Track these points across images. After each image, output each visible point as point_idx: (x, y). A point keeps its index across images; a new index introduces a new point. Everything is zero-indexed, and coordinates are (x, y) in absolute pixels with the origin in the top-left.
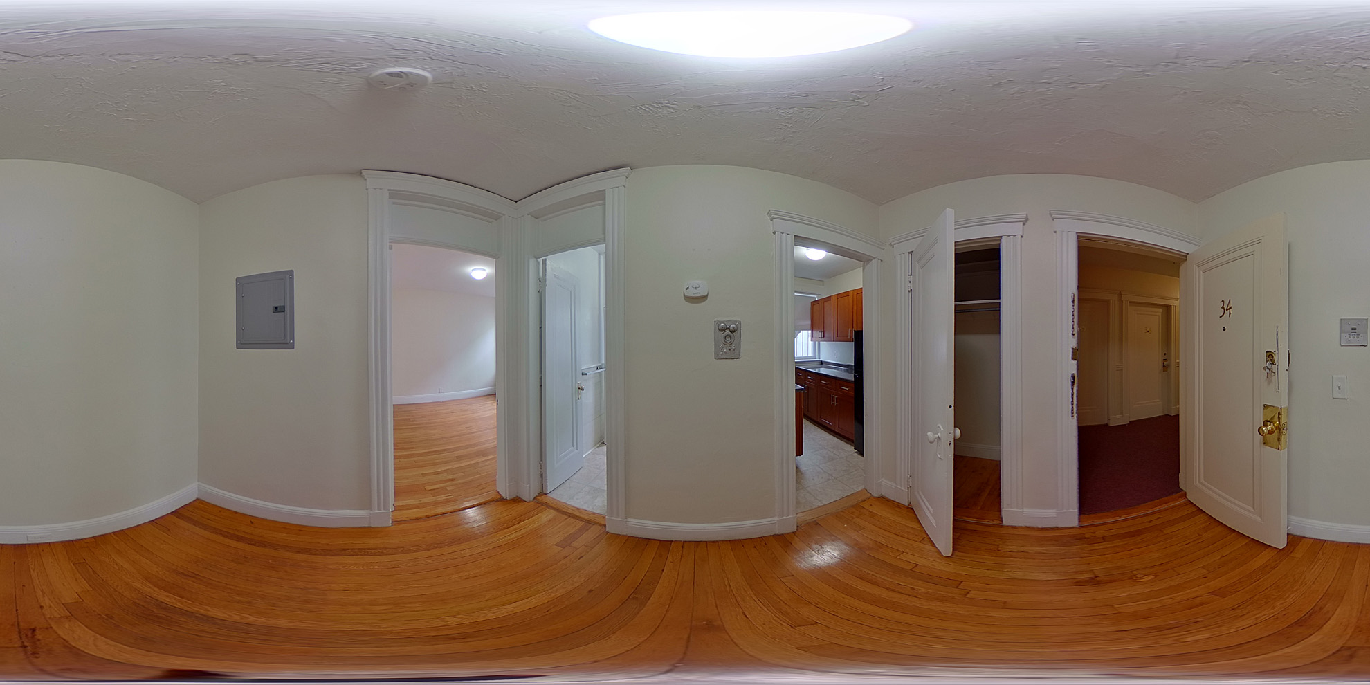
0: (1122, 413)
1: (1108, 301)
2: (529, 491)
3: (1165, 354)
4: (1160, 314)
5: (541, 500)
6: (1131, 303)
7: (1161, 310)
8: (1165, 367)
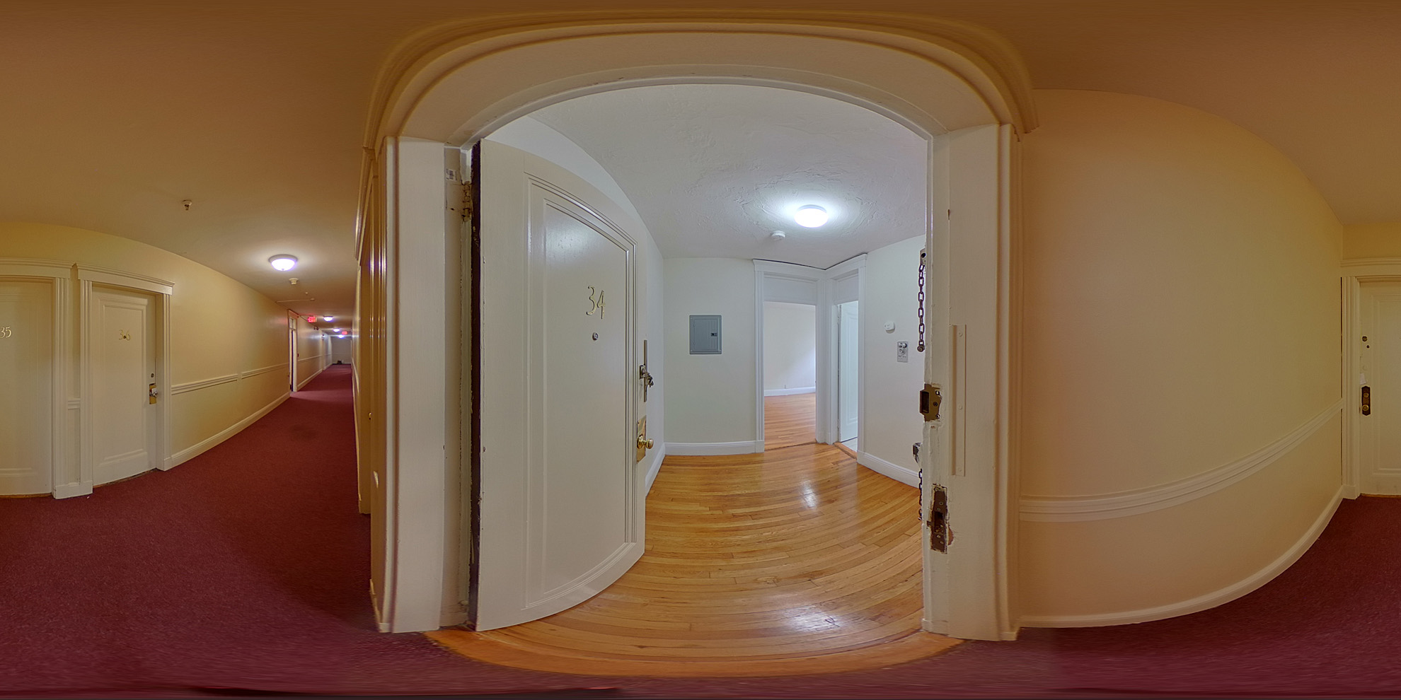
0: (79, 480)
1: (50, 282)
2: (831, 440)
3: (152, 375)
4: (144, 308)
5: (837, 444)
6: (97, 286)
7: (145, 301)
8: (153, 397)
